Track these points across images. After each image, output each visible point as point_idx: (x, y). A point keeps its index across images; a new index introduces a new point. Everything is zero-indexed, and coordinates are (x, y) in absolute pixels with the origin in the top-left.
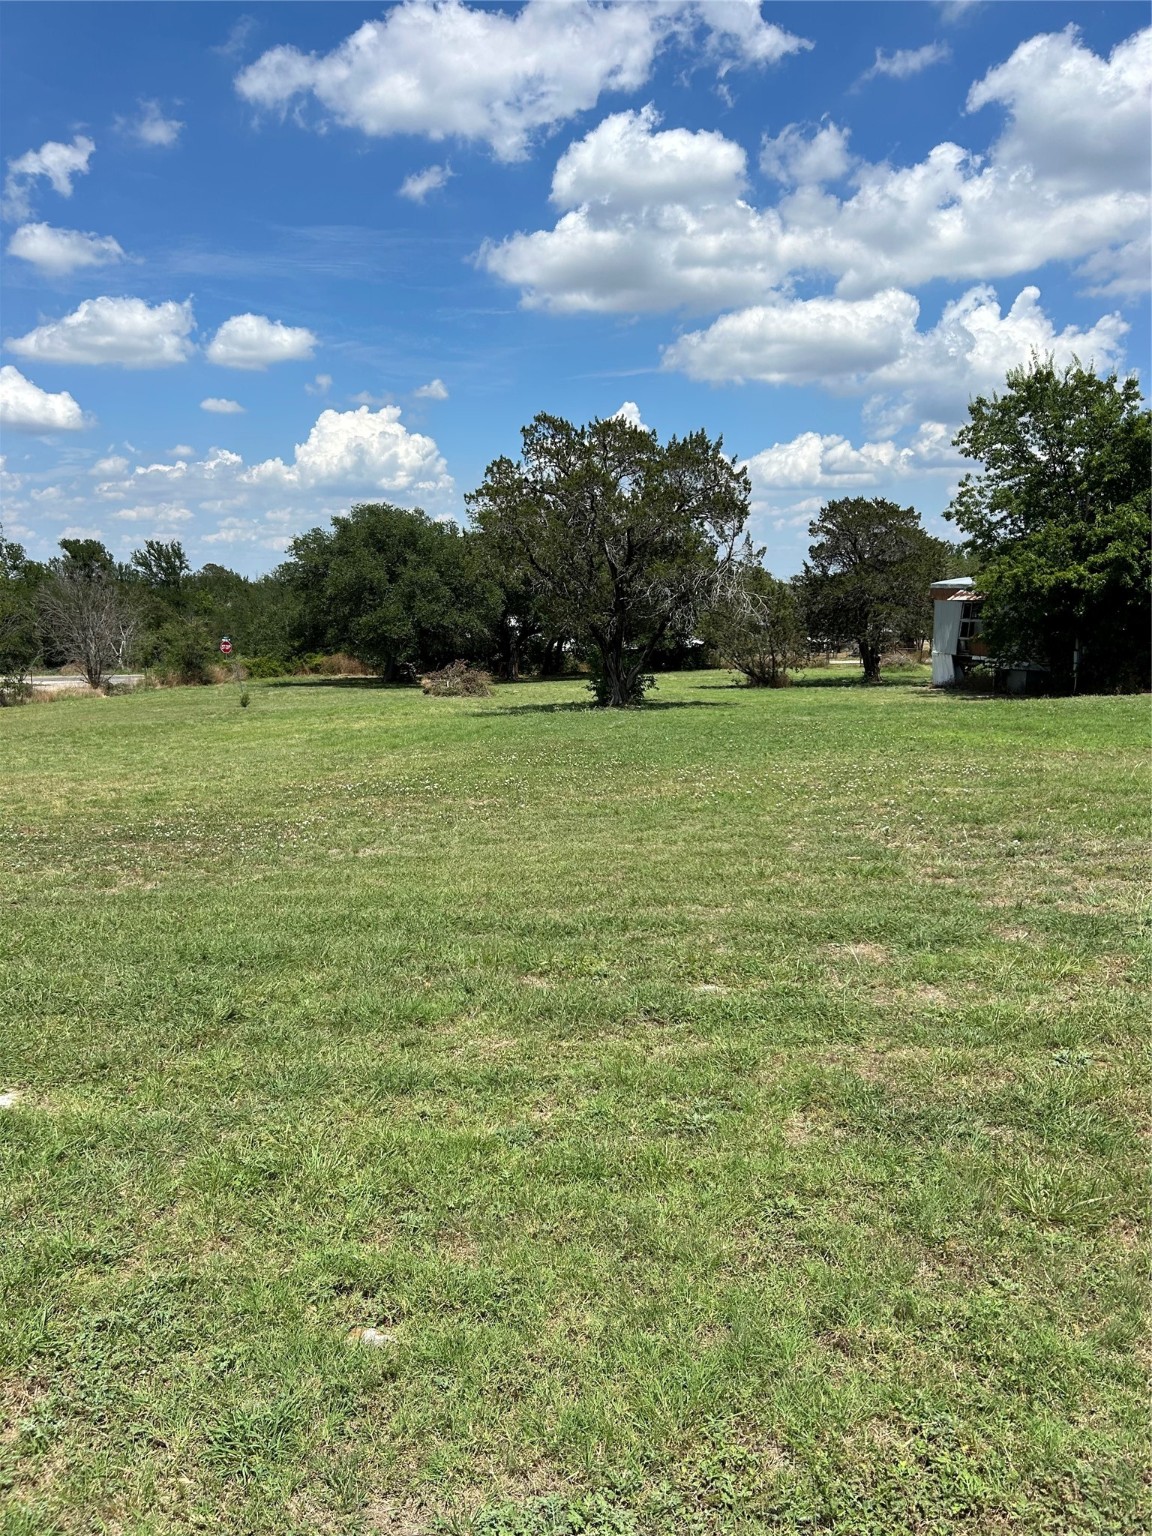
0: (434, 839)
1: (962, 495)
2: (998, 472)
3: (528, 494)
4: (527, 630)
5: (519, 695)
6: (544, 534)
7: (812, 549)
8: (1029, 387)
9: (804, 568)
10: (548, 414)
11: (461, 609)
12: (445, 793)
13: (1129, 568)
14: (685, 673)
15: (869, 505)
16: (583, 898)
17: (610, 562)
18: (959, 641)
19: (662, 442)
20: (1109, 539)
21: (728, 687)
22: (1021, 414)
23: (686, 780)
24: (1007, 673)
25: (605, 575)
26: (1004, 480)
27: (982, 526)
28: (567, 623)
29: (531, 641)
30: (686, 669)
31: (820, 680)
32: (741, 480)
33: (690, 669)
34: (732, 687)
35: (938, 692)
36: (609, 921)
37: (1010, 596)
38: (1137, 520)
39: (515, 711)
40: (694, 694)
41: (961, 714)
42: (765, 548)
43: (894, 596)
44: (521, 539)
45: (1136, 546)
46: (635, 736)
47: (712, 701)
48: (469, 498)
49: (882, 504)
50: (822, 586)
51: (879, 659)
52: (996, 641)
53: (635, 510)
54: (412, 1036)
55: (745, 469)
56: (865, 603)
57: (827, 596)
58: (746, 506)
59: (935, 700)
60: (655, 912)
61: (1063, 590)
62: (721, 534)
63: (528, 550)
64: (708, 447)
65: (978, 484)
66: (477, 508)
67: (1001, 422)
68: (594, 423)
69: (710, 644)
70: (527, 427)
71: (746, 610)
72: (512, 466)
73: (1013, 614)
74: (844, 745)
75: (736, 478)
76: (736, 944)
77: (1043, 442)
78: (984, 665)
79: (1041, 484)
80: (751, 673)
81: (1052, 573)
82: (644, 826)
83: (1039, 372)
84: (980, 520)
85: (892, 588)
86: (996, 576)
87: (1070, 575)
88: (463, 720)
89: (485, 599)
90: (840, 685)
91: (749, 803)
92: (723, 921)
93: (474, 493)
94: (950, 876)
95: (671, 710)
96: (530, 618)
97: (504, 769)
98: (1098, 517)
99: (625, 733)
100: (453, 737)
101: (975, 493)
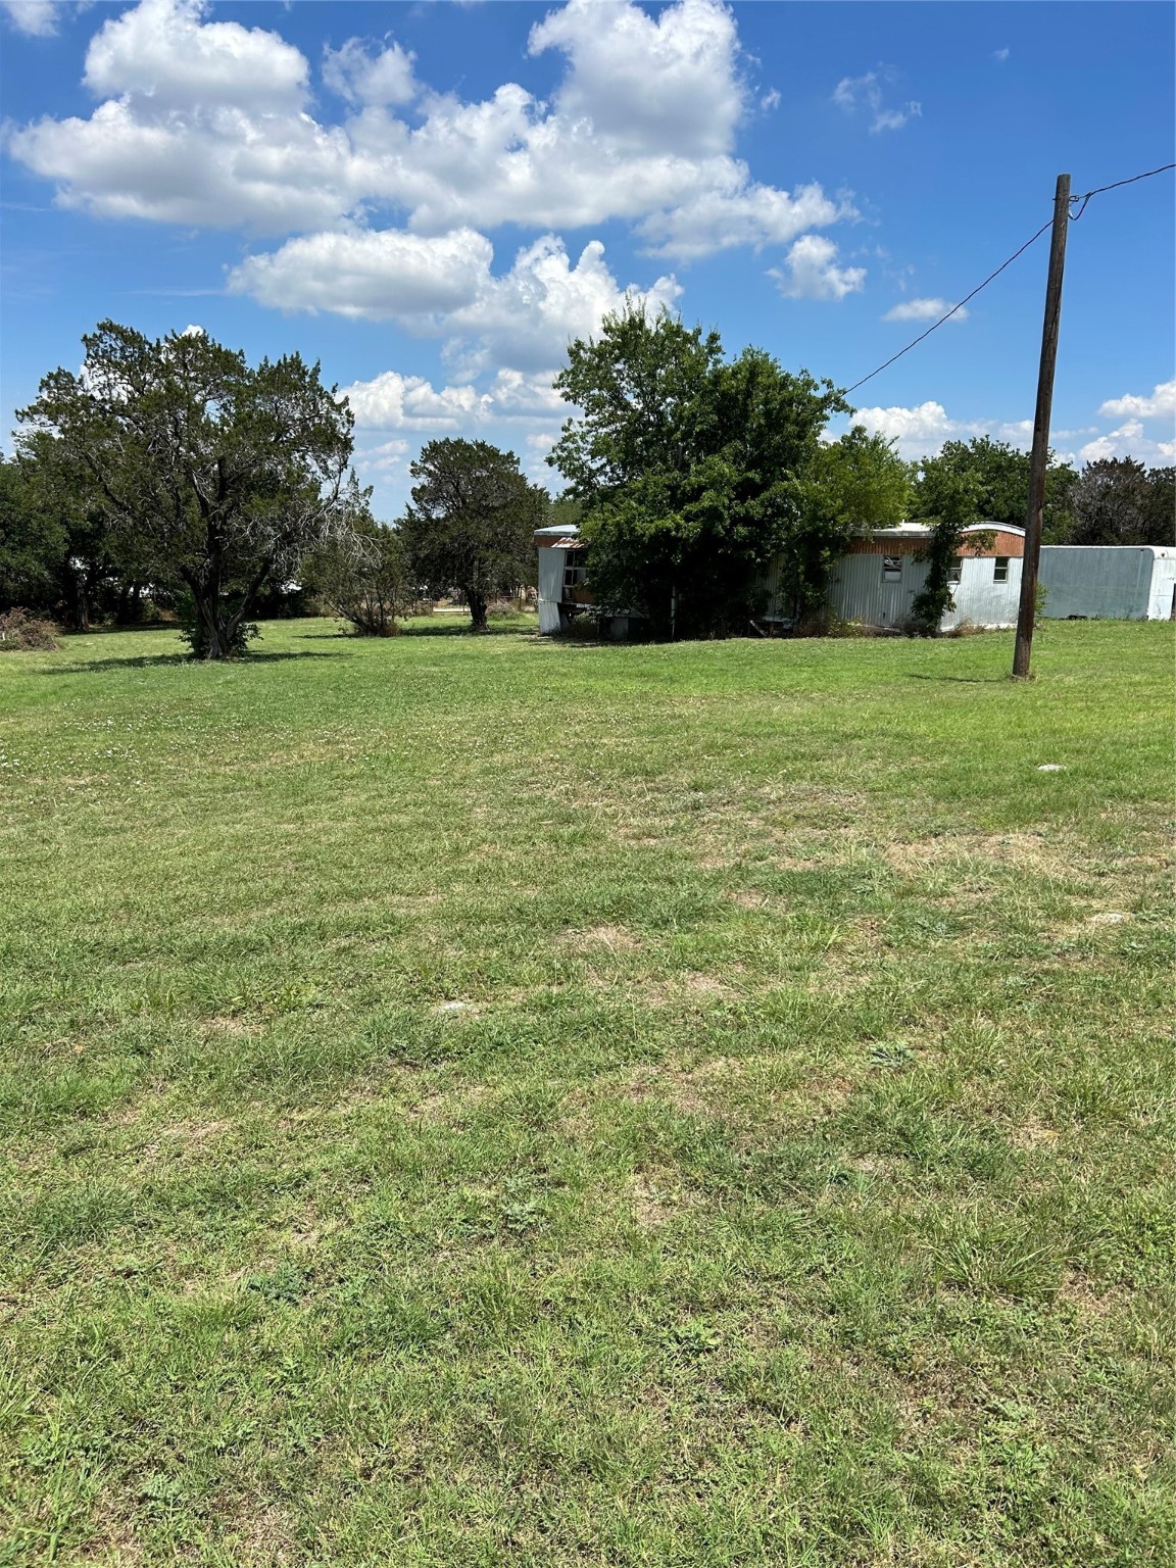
0: (31, 832)
1: (565, 440)
2: (596, 418)
3: (95, 414)
4: (95, 575)
5: (94, 648)
6: (120, 461)
7: (414, 492)
8: (623, 333)
9: (407, 511)
10: (115, 323)
11: (13, 549)
12: (30, 771)
13: (720, 518)
14: (284, 622)
15: (468, 447)
16: (254, 900)
17: (200, 497)
18: (564, 589)
19: (252, 364)
20: (702, 489)
21: (335, 636)
22: (617, 360)
23: (328, 742)
24: (610, 620)
25: (193, 511)
26: (604, 426)
27: (583, 472)
28: (153, 565)
29: (102, 586)
30: (283, 618)
31: (427, 629)
32: (344, 411)
33: (288, 617)
34: (339, 636)
35: (548, 640)
36: (301, 928)
37: (614, 543)
38: (727, 470)
39: (95, 666)
40: (301, 645)
41: (583, 661)
42: (371, 487)
43: (499, 542)
44: (91, 466)
45: (727, 496)
46: (252, 692)
47: (324, 651)
48: (22, 416)
49: (482, 446)
50: (427, 530)
51: (485, 607)
52: (599, 590)
53: (227, 438)
54: (76, 1135)
55: (347, 399)
56: (471, 550)
57: (432, 542)
58: (350, 440)
59: (548, 648)
60: (349, 910)
61: (663, 538)
62: (325, 470)
63: (100, 479)
64: (305, 373)
65: (580, 430)
66: (29, 428)
67: (598, 367)
68: (171, 337)
69: (310, 589)
70: (90, 336)
71: (358, 552)
72: (73, 381)
73: (616, 561)
74: (483, 697)
75: (338, 408)
76: (467, 944)
77: (638, 390)
78: (586, 612)
79: (637, 433)
80: (359, 621)
81: (652, 521)
82: (299, 800)
83: (632, 319)
84: (581, 467)
85: (497, 534)
86: (600, 523)
87: (669, 523)
88: (31, 678)
89: (43, 537)
90: (451, 634)
91: (409, 765)
92: (438, 916)
93: (27, 410)
94: (650, 836)
95: (282, 662)
96: (99, 560)
97: (101, 737)
98: (692, 466)
99: (239, 689)
100: (24, 700)
101: (578, 438)
